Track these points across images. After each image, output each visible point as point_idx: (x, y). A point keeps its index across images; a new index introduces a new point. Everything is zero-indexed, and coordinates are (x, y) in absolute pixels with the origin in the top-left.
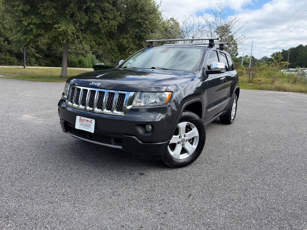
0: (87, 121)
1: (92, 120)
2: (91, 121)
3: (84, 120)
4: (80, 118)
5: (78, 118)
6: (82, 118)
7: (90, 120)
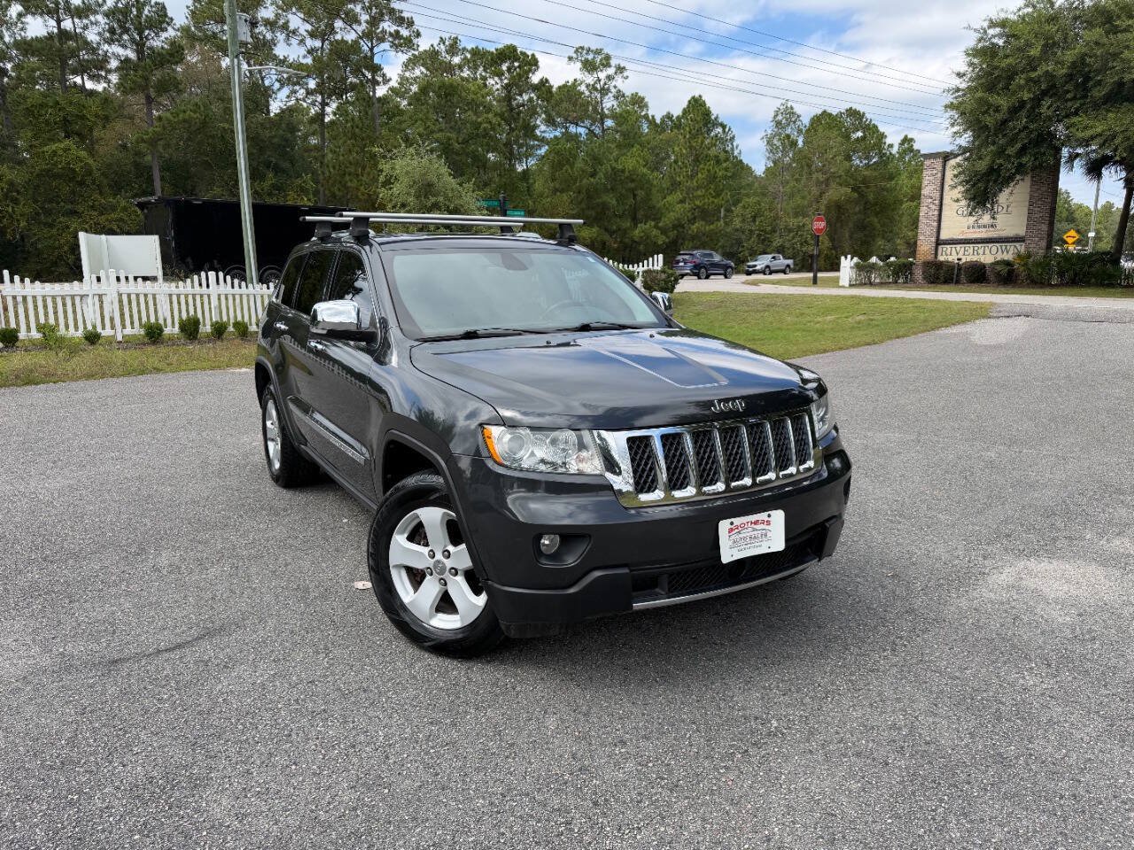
0: (756, 523)
1: (769, 516)
2: (766, 519)
3: (743, 526)
4: (732, 523)
5: (724, 526)
6: (737, 521)
7: (763, 516)
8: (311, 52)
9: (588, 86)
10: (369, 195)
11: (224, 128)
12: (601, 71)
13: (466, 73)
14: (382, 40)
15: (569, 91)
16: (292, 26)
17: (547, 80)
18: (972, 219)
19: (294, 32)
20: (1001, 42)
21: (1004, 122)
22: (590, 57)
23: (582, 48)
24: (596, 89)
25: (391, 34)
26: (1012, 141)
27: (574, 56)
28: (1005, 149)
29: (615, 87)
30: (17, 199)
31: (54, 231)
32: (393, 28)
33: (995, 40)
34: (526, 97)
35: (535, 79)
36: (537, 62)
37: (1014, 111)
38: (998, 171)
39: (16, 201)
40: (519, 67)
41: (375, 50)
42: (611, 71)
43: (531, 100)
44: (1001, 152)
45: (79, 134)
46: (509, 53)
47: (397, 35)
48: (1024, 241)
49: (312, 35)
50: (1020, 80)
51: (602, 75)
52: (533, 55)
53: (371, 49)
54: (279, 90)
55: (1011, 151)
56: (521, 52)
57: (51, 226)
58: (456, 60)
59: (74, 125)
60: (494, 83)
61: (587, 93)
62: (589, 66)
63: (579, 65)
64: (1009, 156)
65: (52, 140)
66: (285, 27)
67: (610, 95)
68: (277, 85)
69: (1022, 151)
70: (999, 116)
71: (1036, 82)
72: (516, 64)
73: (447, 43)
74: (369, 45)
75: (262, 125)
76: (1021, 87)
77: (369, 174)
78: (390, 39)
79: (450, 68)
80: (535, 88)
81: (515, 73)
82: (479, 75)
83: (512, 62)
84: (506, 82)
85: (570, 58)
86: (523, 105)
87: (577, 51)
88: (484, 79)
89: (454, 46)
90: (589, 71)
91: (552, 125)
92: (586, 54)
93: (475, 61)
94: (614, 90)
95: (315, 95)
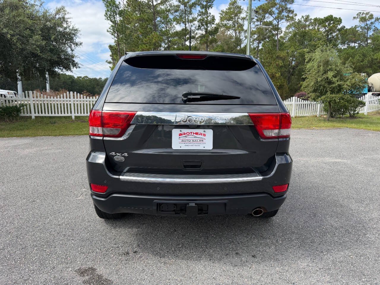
9: (361, 28)
10: (272, 73)
12: (368, 21)
13: (311, 28)
14: (282, 19)
15: (353, 31)
17: (344, 27)
22: (364, 15)
23: (360, 13)
24: (365, 28)
27: (357, 16)
29: (374, 26)
32: (286, 15)
34: (334, 34)
35: (339, 27)
36: (342, 20)
40: (333, 23)
42: (373, 20)
43: (337, 35)
46: (330, 18)
51: (368, 22)
52: (340, 18)
53: (278, 23)
54: (245, 40)
56: (334, 17)
58: (307, 23)
60: (322, 30)
61: (361, 30)
62: (363, 19)
63: (359, 19)
67: (372, 30)
68: (244, 38)
72: (332, 22)
73: (304, 18)
74: (277, 21)
77: (273, 66)
78: (285, 18)
79: (305, 26)
80: (339, 30)
81: (331, 25)
82: (316, 28)
83: (330, 22)
84: (327, 29)
85: (354, 18)
86: (333, 37)
87: (358, 14)
88: (318, 29)
89: (307, 18)
90: (363, 22)
91: (344, 44)
92: (362, 15)
93: (315, 23)
94: (374, 28)
95: (257, 40)
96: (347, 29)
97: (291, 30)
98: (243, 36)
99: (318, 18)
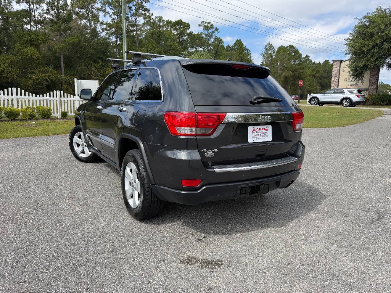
8: (113, 19)
9: (205, 34)
11: (85, 45)
12: (210, 29)
13: (164, 29)
14: (140, 16)
15: (199, 36)
16: (107, 10)
17: (192, 32)
18: (355, 82)
19: (107, 13)
20: (367, 24)
21: (370, 50)
22: (207, 24)
23: (204, 22)
24: (208, 36)
25: (143, 14)
26: (373, 56)
27: (201, 24)
28: (370, 59)
29: (215, 35)
30: (13, 67)
31: (26, 79)
32: (143, 12)
33: (366, 23)
34: (185, 38)
35: (188, 31)
36: (190, 26)
37: (374, 46)
38: (368, 66)
39: (13, 68)
40: (183, 27)
41: (137, 20)
42: (214, 30)
43: (187, 39)
44: (369, 60)
45: (36, 45)
46: (180, 22)
47: (145, 15)
48: (368, 90)
49: (114, 14)
50: (376, 36)
51: (210, 31)
52: (188, 23)
53: (136, 19)
54: (102, 32)
55: (372, 60)
56: (184, 22)
57: (25, 77)
58: (161, 24)
59: (34, 42)
60: (175, 32)
61: (205, 37)
62: (206, 28)
63: (203, 27)
64: (371, 61)
65: (26, 47)
66: (104, 11)
67: (213, 38)
68: (101, 31)
69: (376, 60)
70: (368, 48)
71: (382, 37)
72: (182, 26)
73: (158, 18)
74: (135, 18)
75: (98, 44)
76: (376, 39)
78: (143, 16)
79: (160, 26)
80: (189, 35)
81: (182, 29)
82: (169, 30)
83: (181, 26)
84: (179, 32)
85: (199, 25)
86: (184, 40)
87: (202, 23)
88: (171, 31)
89: (161, 19)
90: (206, 30)
91: (193, 48)
92: (205, 24)
93: (168, 25)
94: (214, 36)
95: (114, 34)
96: (194, 34)
97: (146, 28)
98: (100, 28)
99: (169, 20)
